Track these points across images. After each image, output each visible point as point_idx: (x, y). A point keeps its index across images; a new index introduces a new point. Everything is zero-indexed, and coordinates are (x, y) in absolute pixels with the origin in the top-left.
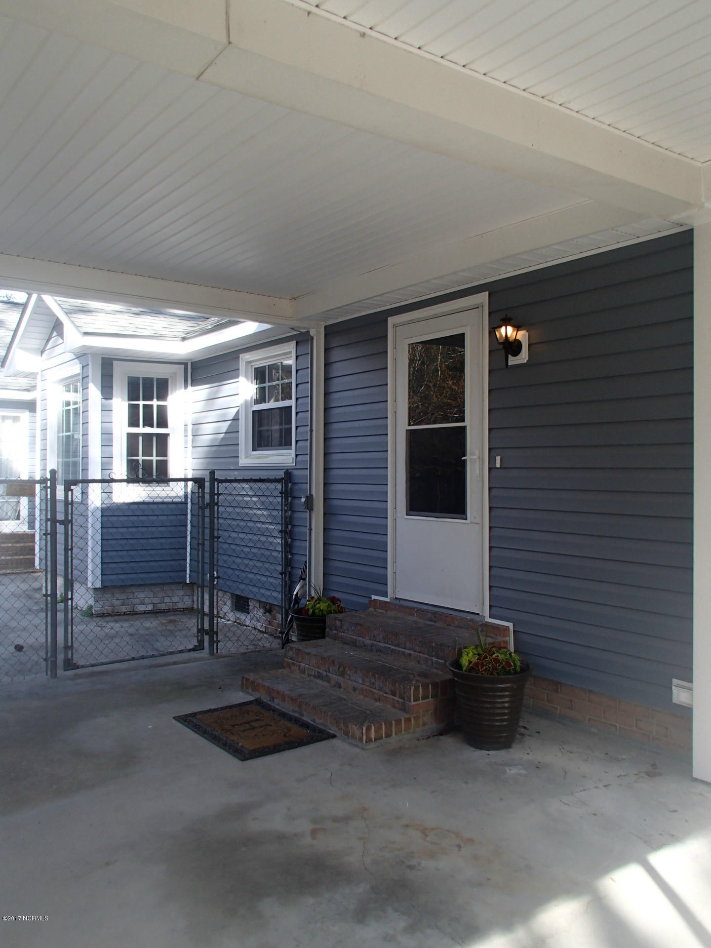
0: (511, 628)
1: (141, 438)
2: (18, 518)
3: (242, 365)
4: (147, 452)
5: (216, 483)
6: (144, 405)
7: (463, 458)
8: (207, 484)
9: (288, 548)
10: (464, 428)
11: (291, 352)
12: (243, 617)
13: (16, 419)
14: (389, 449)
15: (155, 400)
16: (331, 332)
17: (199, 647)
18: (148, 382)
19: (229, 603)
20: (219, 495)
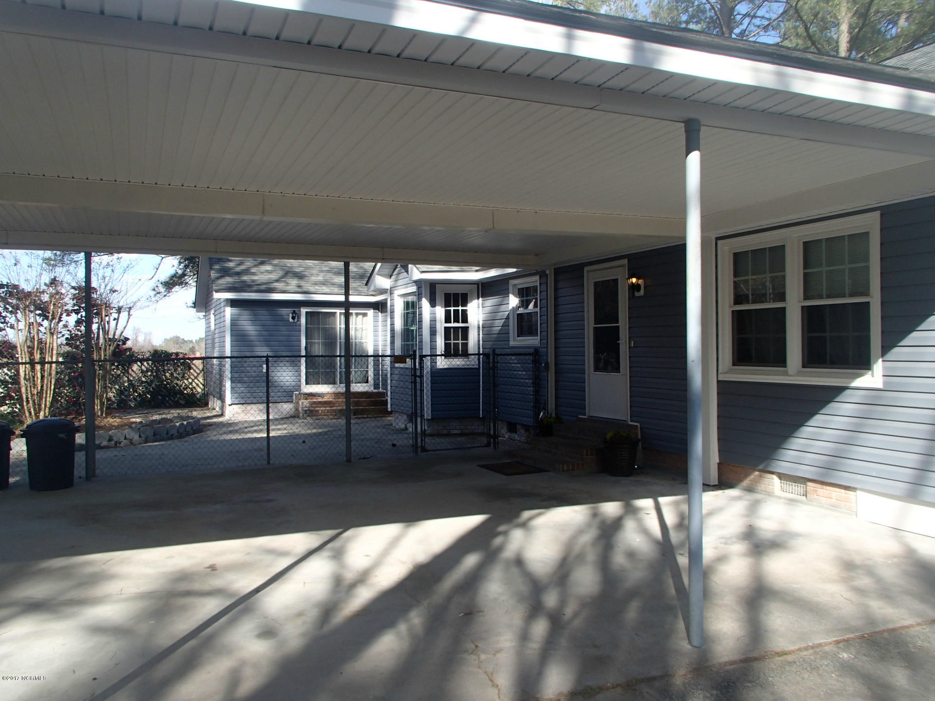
0: (639, 426)
1: (452, 330)
2: (367, 382)
3: (511, 288)
4: (456, 338)
5: (496, 356)
6: (454, 310)
7: (618, 342)
8: (491, 357)
9: (537, 392)
10: (618, 326)
11: (537, 281)
12: (513, 435)
13: (365, 315)
14: (586, 337)
15: (460, 307)
16: (558, 272)
17: (488, 445)
18: (456, 295)
19: (505, 428)
20: (497, 362)
